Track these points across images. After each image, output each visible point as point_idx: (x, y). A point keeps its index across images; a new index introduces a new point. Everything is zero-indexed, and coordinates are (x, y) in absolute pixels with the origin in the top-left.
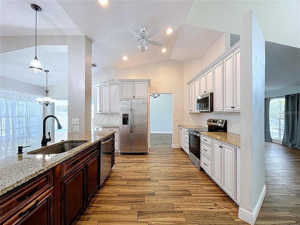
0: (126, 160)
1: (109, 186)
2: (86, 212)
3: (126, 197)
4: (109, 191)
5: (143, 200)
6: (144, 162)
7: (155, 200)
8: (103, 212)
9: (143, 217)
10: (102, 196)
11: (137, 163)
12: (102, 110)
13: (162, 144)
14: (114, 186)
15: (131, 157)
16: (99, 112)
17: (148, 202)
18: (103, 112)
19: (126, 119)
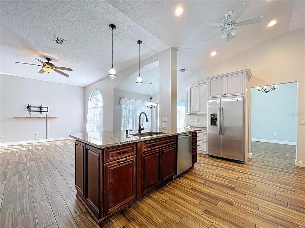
0: (213, 163)
1: (186, 179)
2: (162, 188)
3: (198, 193)
4: (185, 182)
5: (216, 203)
6: (235, 171)
7: (231, 210)
8: (174, 194)
9: (208, 215)
10: (178, 184)
11: (225, 168)
12: (192, 111)
13: (276, 158)
14: (191, 180)
15: (219, 162)
16: (190, 113)
17: (221, 207)
18: (193, 113)
19: (214, 119)
